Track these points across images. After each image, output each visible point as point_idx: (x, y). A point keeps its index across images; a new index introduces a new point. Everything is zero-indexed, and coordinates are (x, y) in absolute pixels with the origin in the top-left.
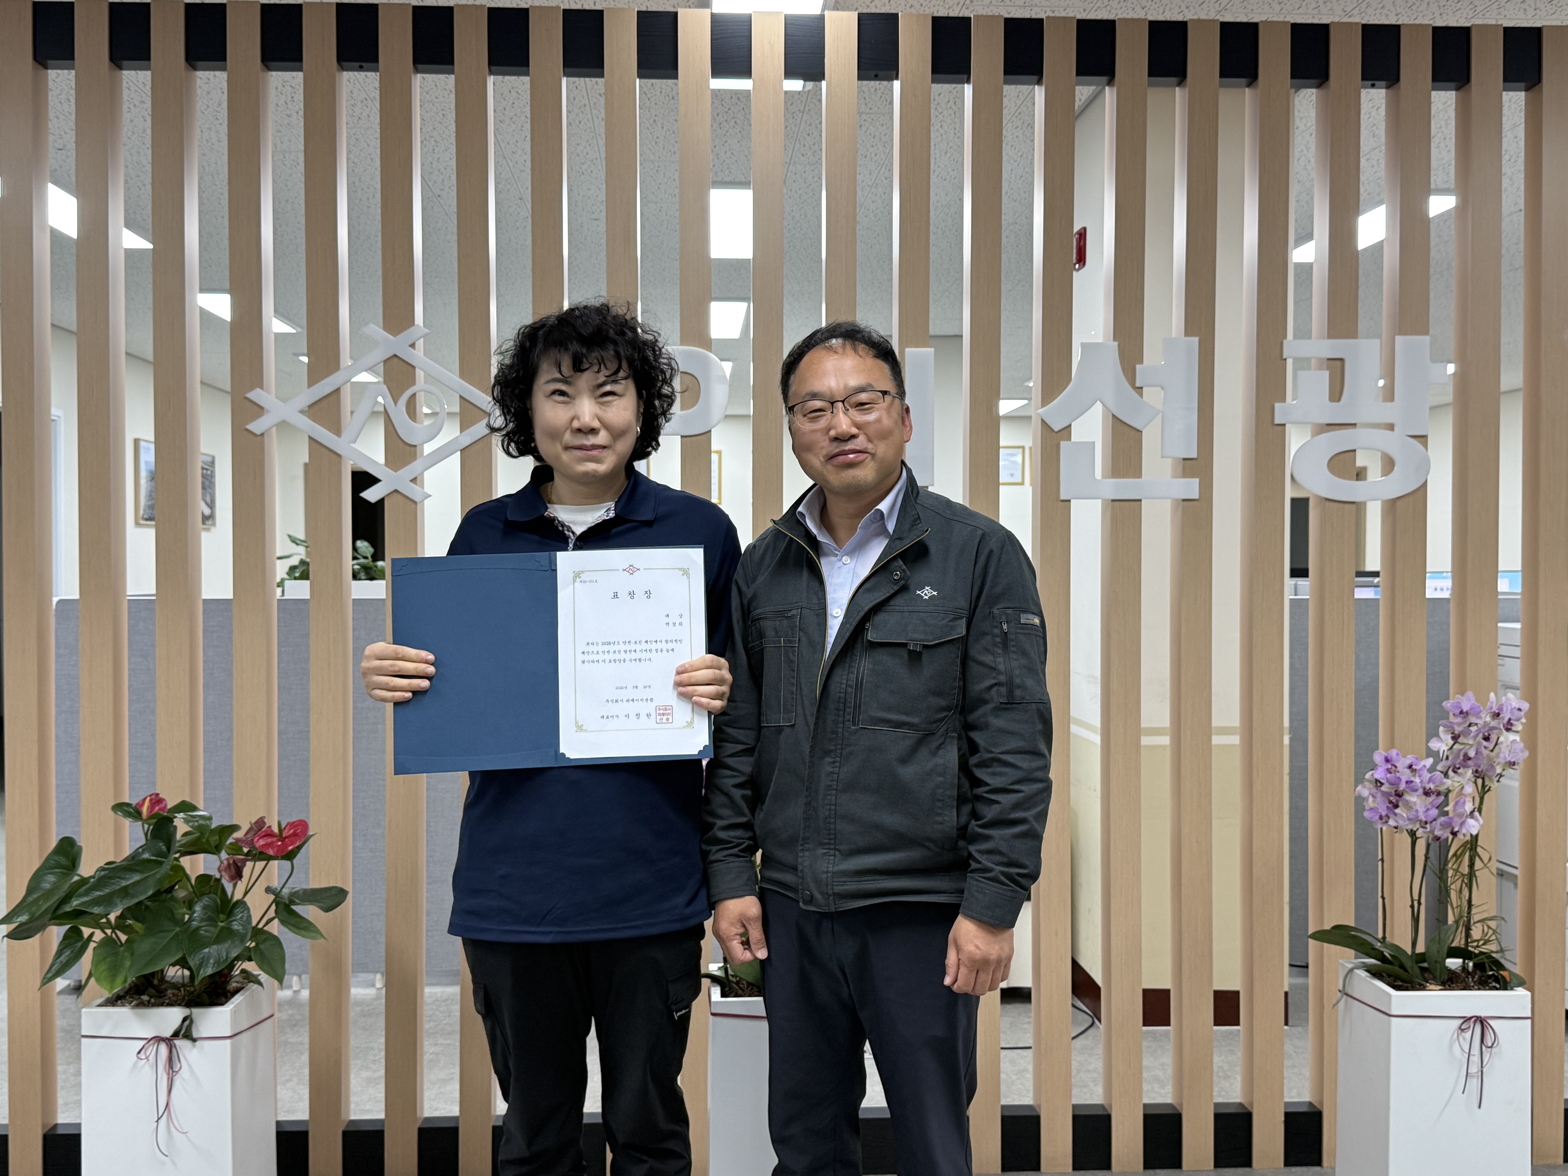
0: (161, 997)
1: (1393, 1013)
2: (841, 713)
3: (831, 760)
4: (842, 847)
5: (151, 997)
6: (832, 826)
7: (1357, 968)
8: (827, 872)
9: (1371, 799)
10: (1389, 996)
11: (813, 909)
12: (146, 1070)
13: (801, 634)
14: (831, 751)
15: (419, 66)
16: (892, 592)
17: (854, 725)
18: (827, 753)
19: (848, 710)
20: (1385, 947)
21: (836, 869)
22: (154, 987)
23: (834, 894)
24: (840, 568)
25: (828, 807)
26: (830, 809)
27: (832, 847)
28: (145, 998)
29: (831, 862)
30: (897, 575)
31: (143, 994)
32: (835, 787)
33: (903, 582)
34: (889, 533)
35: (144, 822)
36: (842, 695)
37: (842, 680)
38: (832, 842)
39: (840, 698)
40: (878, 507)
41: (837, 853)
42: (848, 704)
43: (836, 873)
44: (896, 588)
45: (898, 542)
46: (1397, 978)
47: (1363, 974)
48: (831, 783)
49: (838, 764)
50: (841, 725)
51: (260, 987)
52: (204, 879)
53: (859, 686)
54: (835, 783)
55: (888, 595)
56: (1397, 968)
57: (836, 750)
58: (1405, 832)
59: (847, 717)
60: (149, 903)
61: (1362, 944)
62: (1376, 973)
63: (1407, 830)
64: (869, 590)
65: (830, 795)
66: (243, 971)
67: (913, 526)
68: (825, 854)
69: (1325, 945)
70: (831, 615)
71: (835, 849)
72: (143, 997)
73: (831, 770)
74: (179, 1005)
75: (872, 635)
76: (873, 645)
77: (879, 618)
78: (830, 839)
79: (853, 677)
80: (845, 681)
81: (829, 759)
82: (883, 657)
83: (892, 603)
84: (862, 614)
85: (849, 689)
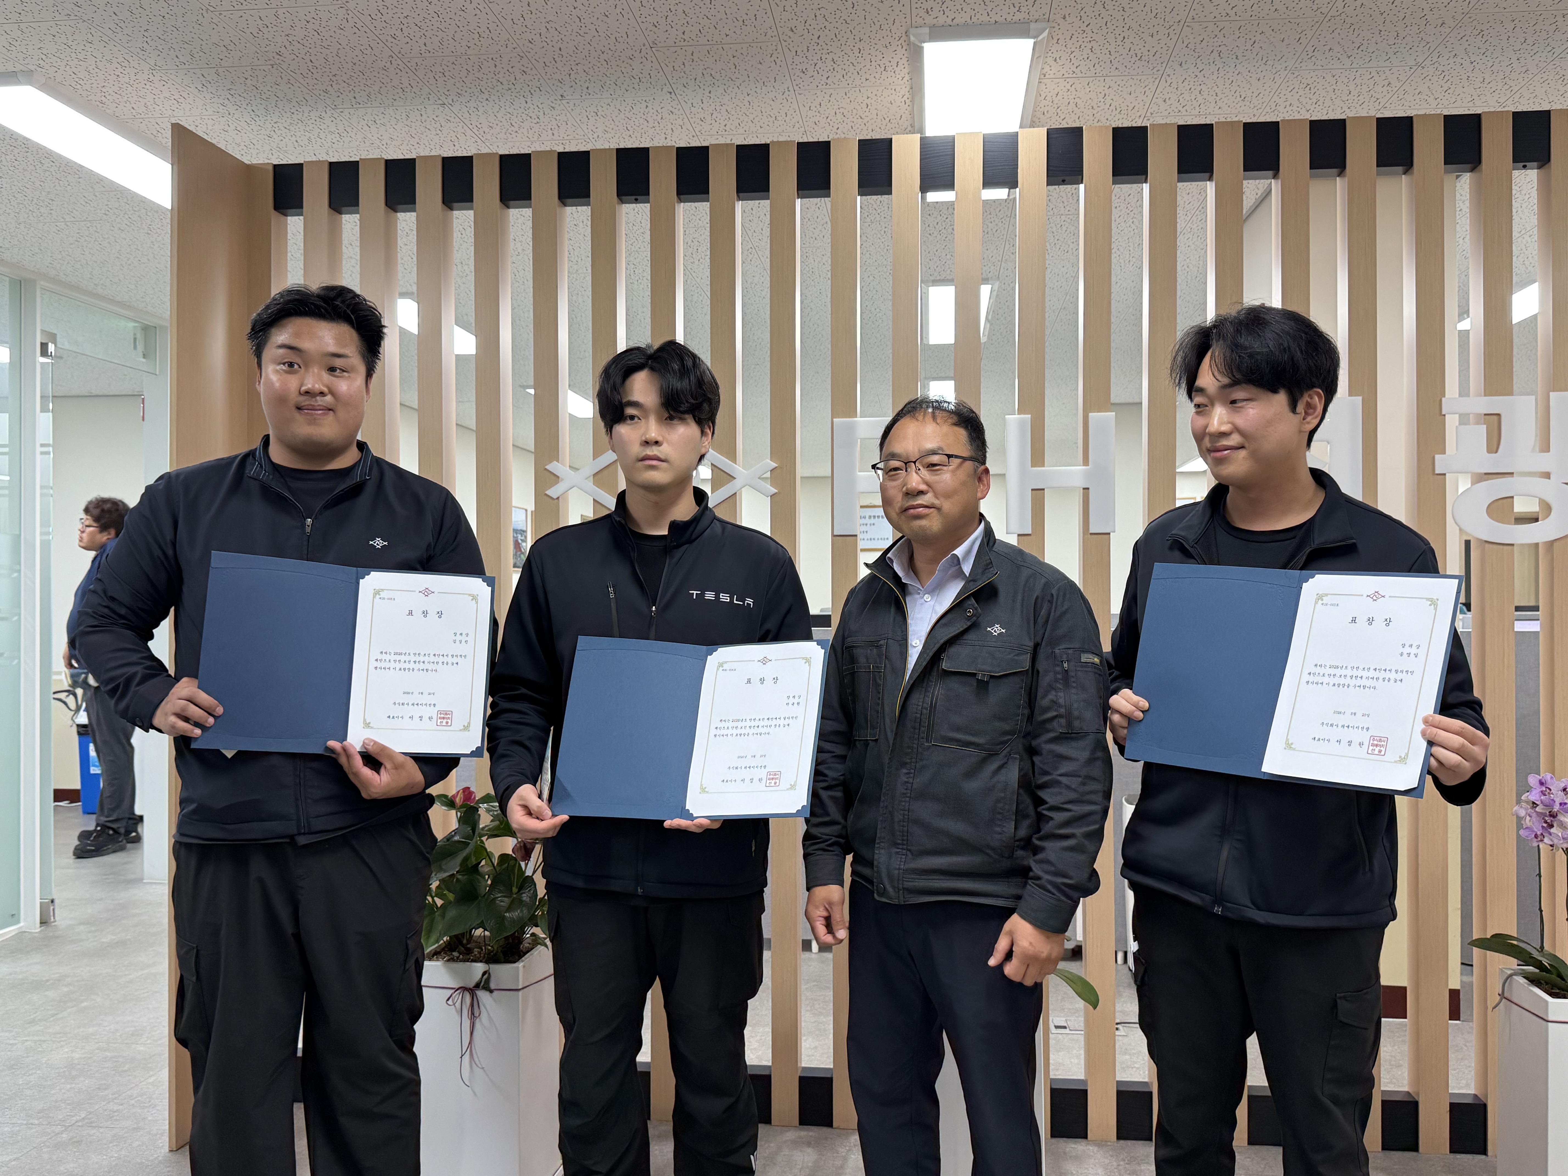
0: (468, 954)
1: (1550, 1019)
2: (917, 731)
3: (907, 771)
4: (913, 848)
5: (460, 954)
6: (905, 829)
7: (1515, 974)
8: (899, 869)
9: (1528, 818)
10: (1546, 1002)
11: (884, 900)
12: (453, 1012)
13: (887, 661)
14: (906, 763)
15: (682, 197)
16: (965, 627)
17: (927, 741)
18: (904, 765)
19: (923, 729)
20: (1543, 956)
21: (907, 866)
22: (463, 945)
23: (904, 889)
24: (922, 604)
25: (902, 812)
26: (904, 815)
27: (905, 847)
28: (456, 954)
29: (903, 860)
30: (970, 611)
31: (454, 951)
32: (909, 795)
33: (975, 618)
34: (965, 575)
35: (458, 810)
36: (918, 715)
37: (918, 701)
38: (905, 842)
39: (916, 717)
40: (954, 552)
41: (908, 852)
42: (922, 724)
43: (907, 870)
44: (969, 623)
45: (972, 583)
46: (1554, 986)
47: (1522, 981)
48: (905, 791)
49: (912, 775)
50: (916, 742)
53: (933, 708)
54: (909, 791)
55: (961, 629)
56: (1554, 976)
57: (911, 762)
58: (1561, 849)
59: (922, 735)
61: (1520, 952)
62: (1534, 981)
64: (945, 625)
65: (904, 801)
66: (533, 935)
67: (986, 569)
68: (897, 853)
69: (1488, 952)
70: (911, 645)
71: (907, 850)
72: (454, 953)
73: (906, 780)
74: (481, 962)
75: (945, 665)
76: (947, 673)
77: (953, 650)
78: (903, 840)
79: (928, 700)
80: (921, 704)
81: (905, 771)
82: (954, 684)
83: (965, 637)
84: (938, 646)
85: (924, 711)
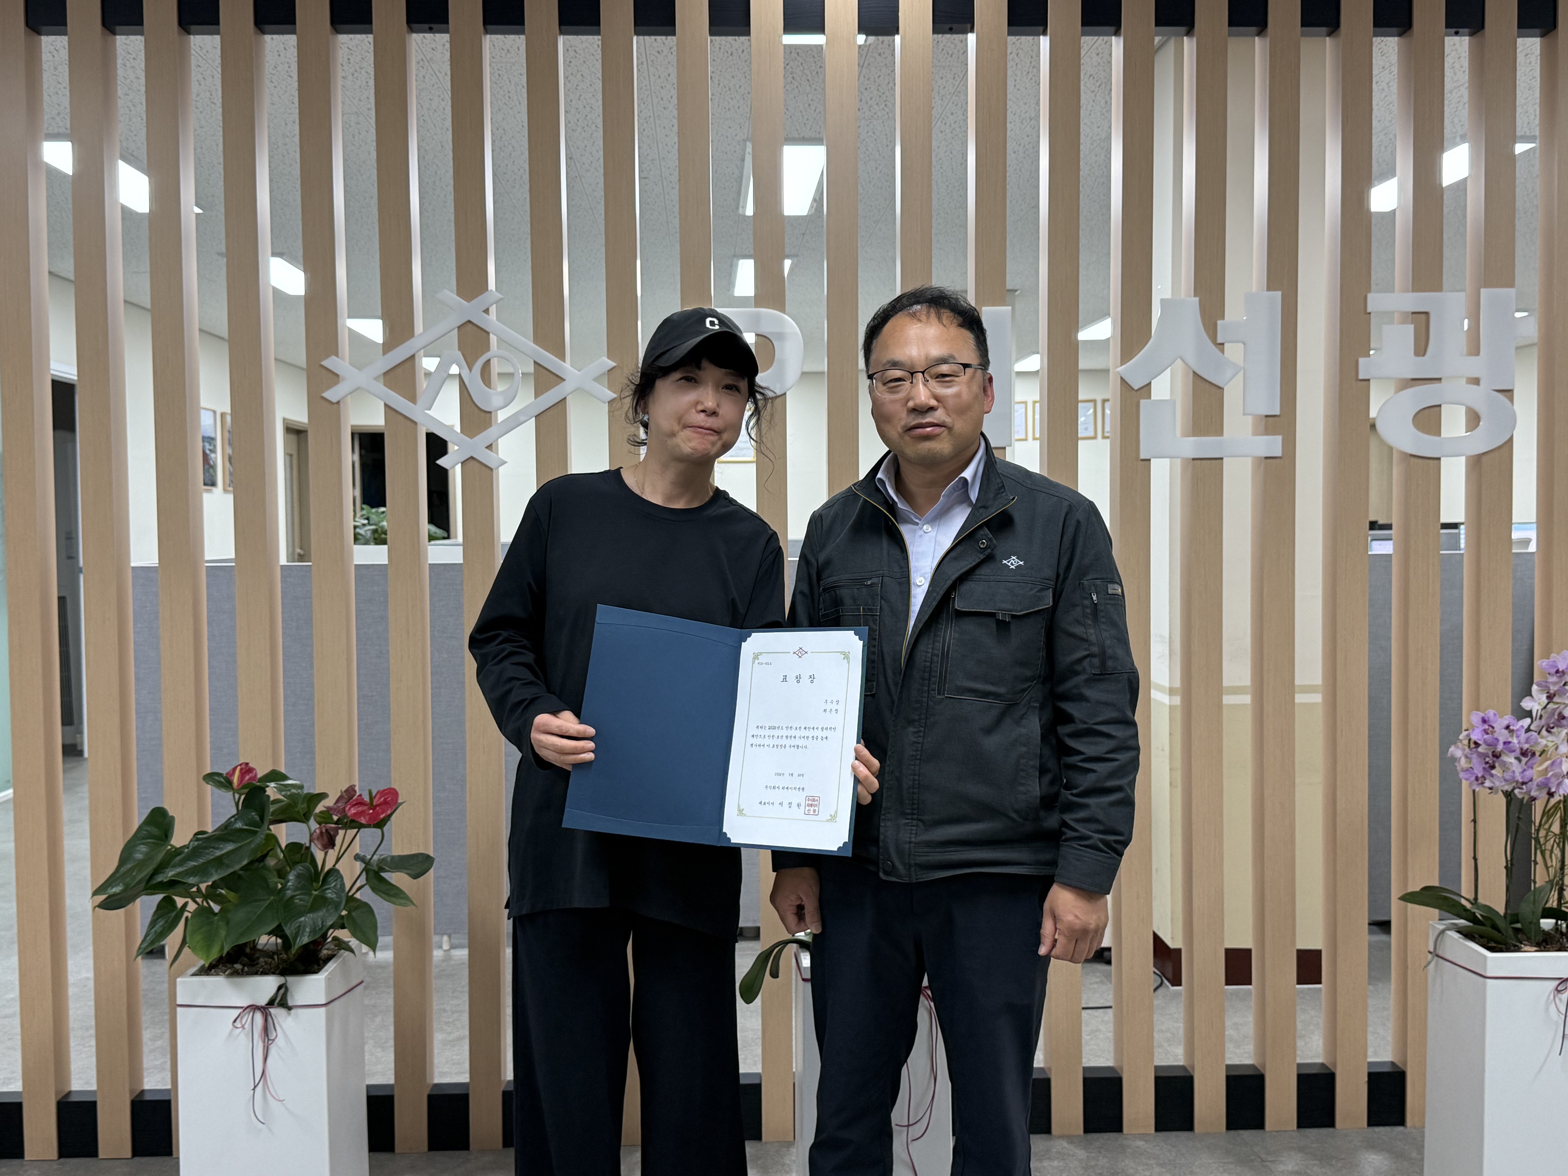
0: (253, 966)
1: (1488, 975)
2: (927, 682)
3: (915, 730)
4: (925, 818)
5: (244, 966)
6: (916, 796)
7: (1449, 929)
8: (910, 842)
10: (1485, 957)
11: (894, 879)
12: (242, 1038)
13: (883, 602)
14: (914, 721)
16: (978, 560)
17: (939, 694)
18: (911, 722)
19: (933, 679)
20: (1478, 908)
21: (919, 839)
22: (246, 955)
23: (915, 864)
24: (922, 535)
25: (911, 777)
26: (914, 780)
27: (915, 817)
28: (238, 966)
29: (914, 832)
30: (983, 543)
31: (236, 963)
32: (919, 757)
33: (989, 551)
34: (972, 502)
35: (235, 791)
36: (928, 664)
37: (925, 648)
38: (916, 812)
39: (925, 667)
40: (961, 475)
41: (920, 823)
42: (933, 674)
43: (918, 843)
44: (982, 557)
45: (981, 511)
46: (1491, 939)
47: (1456, 935)
48: (914, 753)
49: (922, 734)
50: (926, 695)
51: (351, 954)
52: (294, 847)
53: (945, 656)
55: (974, 564)
56: (1490, 929)
57: (920, 719)
58: (1501, 793)
59: (933, 686)
60: (241, 872)
61: (1454, 905)
62: (1468, 935)
63: (1502, 791)
64: (952, 557)
65: (914, 765)
66: (335, 939)
67: (997, 494)
68: (907, 824)
70: (915, 583)
71: (919, 820)
72: (236, 966)
73: (915, 739)
74: (273, 973)
75: (959, 605)
76: (960, 614)
77: (965, 587)
78: (913, 809)
79: (939, 645)
80: (930, 650)
81: (911, 729)
82: (969, 626)
83: (978, 572)
84: (949, 583)
85: (935, 658)
